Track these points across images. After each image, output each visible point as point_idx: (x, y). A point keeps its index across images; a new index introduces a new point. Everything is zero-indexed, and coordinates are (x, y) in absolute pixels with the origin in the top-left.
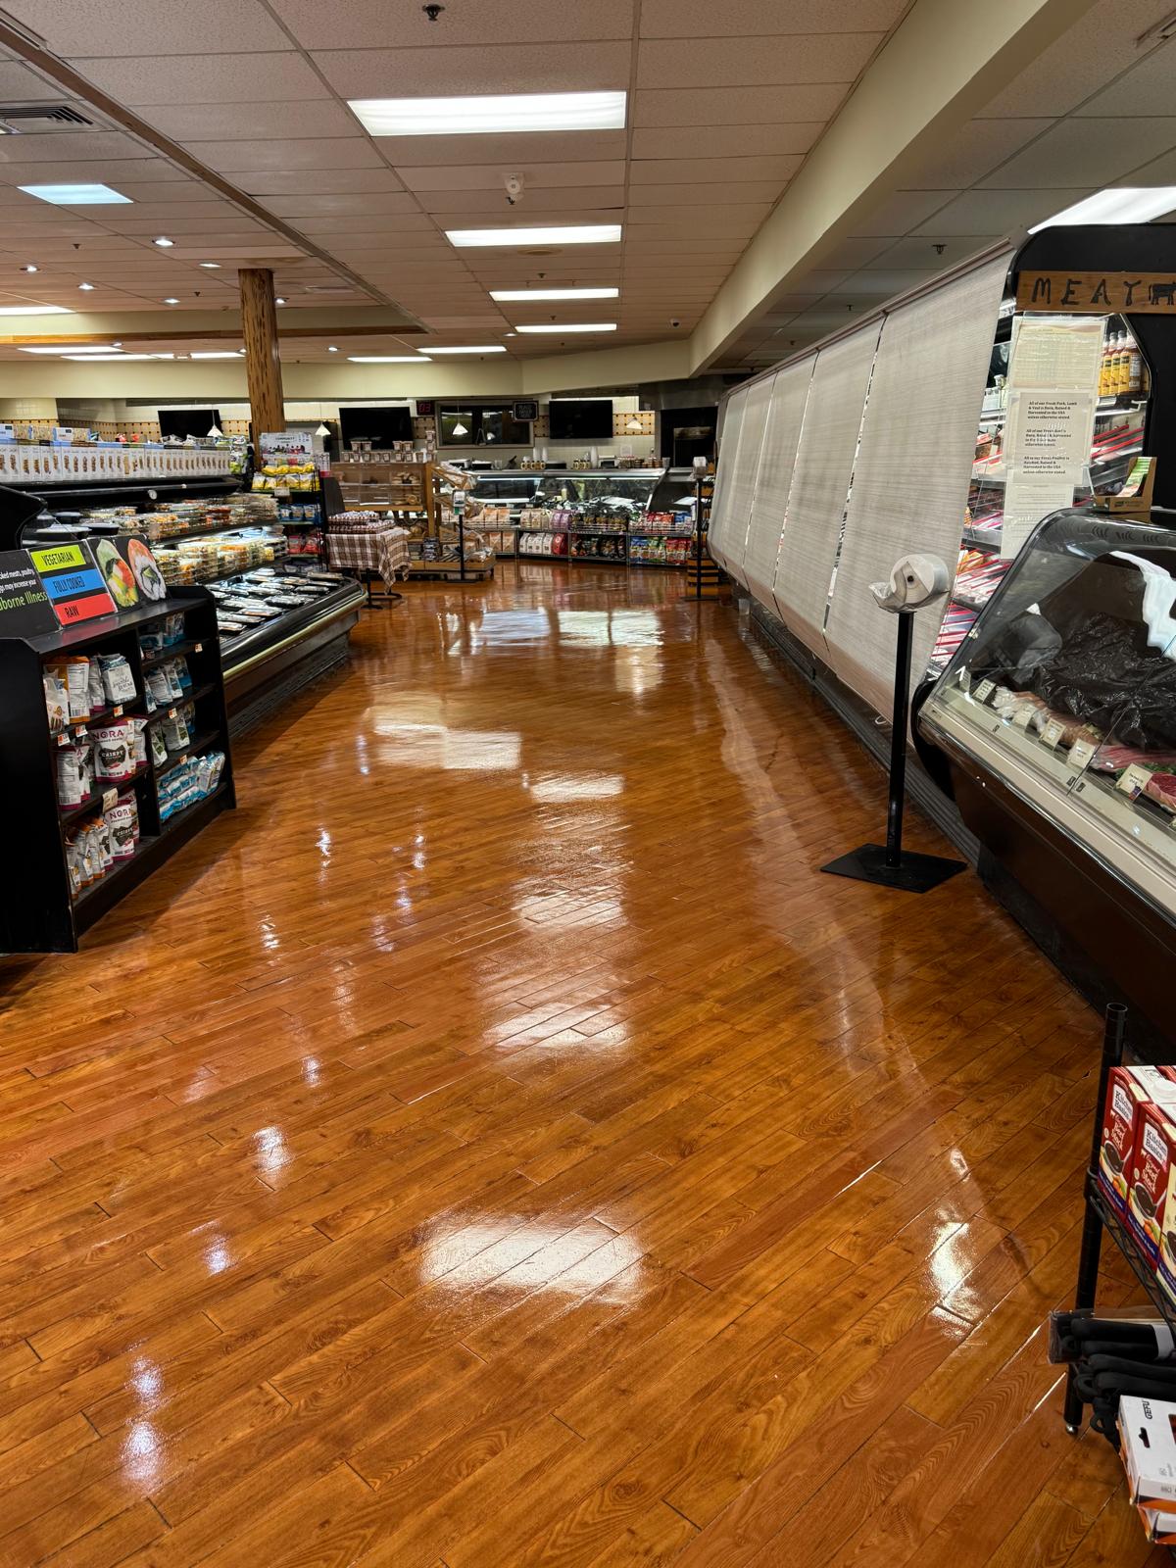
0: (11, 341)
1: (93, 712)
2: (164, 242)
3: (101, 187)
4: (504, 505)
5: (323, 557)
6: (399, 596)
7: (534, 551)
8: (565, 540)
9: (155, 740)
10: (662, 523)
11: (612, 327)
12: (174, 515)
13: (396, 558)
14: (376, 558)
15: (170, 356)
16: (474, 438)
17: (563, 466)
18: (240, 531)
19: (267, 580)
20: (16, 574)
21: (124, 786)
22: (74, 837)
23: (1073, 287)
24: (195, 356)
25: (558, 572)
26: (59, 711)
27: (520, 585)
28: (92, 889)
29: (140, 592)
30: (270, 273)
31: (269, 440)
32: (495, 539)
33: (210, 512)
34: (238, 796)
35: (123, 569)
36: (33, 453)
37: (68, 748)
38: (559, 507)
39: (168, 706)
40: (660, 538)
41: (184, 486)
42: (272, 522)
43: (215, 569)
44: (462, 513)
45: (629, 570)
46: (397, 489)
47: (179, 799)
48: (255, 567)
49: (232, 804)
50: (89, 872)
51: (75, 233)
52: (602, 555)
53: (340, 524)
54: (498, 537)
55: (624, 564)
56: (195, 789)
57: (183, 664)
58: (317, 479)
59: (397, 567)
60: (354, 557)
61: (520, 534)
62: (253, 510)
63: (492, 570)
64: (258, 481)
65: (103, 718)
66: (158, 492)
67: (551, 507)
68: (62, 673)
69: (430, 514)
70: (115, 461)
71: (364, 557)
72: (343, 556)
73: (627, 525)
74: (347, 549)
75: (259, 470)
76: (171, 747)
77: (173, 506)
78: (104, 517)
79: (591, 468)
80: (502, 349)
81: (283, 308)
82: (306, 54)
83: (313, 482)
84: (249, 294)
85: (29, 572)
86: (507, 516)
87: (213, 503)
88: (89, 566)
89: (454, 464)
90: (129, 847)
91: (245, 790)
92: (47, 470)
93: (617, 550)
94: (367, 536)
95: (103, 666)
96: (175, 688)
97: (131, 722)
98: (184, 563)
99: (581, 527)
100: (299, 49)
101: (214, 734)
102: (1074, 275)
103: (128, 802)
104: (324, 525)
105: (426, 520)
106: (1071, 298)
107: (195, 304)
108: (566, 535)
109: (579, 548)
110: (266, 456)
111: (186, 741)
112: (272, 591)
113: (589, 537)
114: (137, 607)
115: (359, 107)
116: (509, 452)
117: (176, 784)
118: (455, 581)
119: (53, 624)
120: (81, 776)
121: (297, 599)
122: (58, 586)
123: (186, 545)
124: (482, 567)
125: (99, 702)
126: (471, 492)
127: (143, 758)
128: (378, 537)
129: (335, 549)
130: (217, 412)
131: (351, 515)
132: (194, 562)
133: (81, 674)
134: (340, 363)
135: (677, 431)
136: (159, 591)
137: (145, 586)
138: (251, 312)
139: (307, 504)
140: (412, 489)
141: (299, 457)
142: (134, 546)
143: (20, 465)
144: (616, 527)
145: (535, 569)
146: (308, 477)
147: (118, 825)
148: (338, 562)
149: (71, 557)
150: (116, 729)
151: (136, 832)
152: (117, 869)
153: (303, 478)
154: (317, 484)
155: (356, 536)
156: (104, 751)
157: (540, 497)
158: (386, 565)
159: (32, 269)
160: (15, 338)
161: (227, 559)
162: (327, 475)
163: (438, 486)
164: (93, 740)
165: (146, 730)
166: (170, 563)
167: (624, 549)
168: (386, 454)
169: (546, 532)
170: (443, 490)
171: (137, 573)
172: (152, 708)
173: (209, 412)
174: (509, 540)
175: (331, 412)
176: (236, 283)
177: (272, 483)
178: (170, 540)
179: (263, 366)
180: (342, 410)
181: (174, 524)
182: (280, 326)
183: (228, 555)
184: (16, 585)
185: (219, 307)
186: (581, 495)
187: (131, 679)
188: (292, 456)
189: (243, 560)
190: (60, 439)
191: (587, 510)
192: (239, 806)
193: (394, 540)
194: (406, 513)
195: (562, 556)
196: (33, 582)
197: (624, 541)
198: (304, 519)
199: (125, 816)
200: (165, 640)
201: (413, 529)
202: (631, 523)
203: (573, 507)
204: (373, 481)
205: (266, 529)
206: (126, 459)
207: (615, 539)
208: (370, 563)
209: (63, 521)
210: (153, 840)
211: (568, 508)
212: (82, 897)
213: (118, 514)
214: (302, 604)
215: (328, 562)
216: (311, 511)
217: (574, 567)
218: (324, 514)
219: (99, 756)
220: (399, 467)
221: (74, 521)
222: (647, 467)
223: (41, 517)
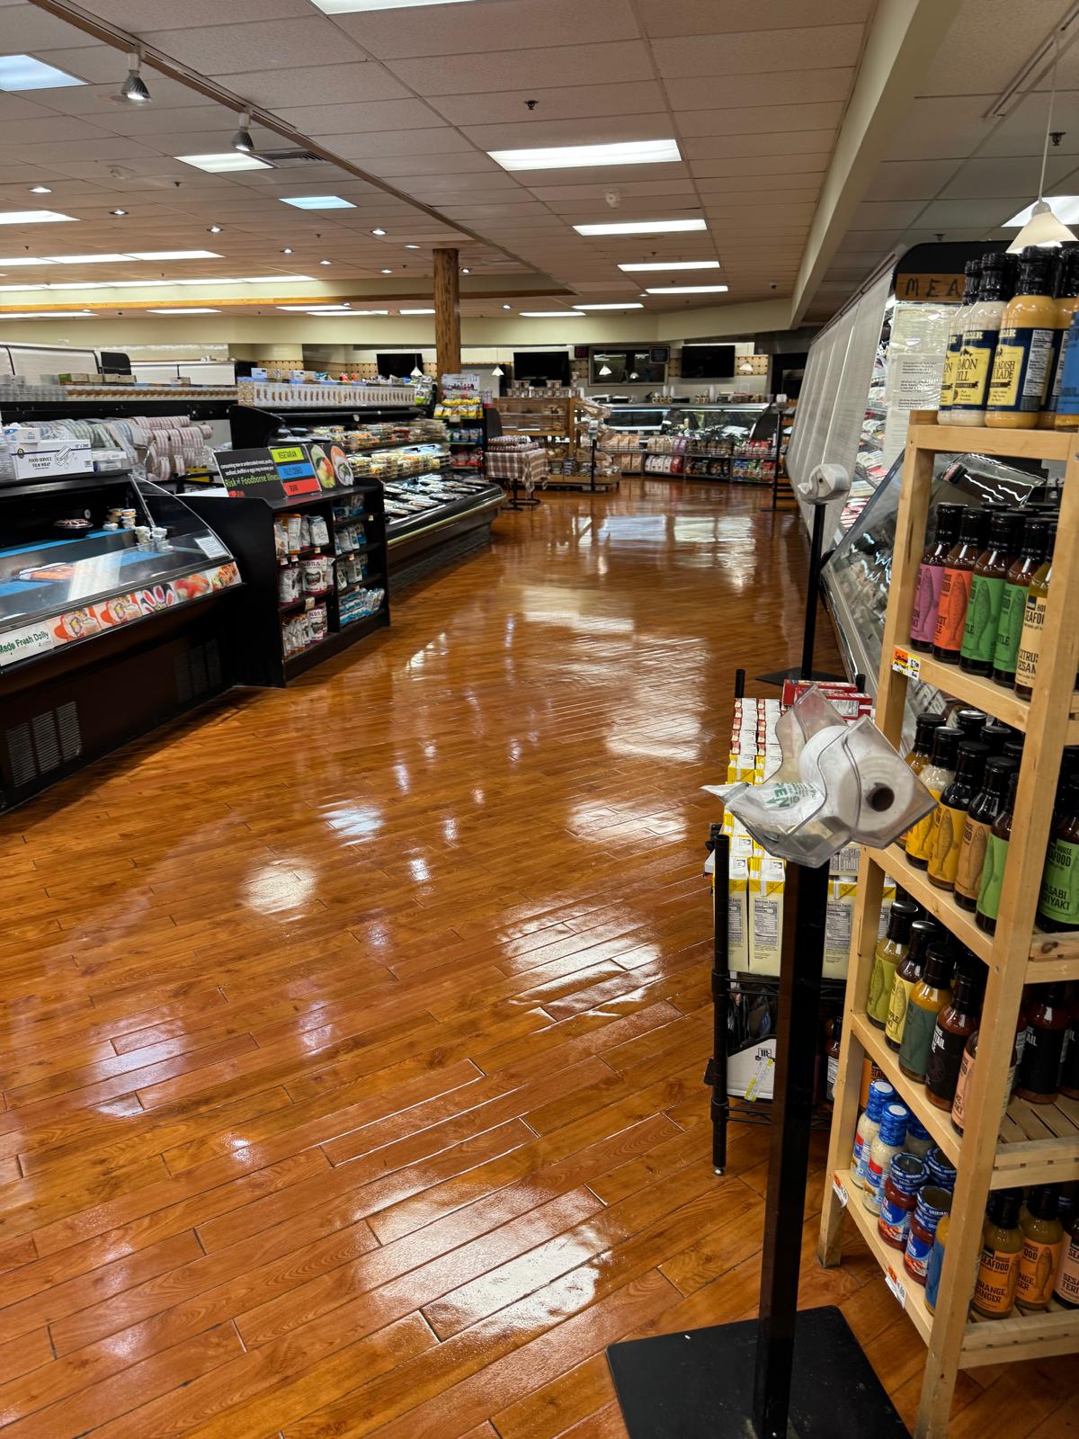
0: (272, 302)
1: (302, 548)
2: (379, 232)
3: (335, 198)
4: (636, 432)
5: (482, 469)
6: (539, 502)
7: (657, 470)
8: (682, 462)
9: (340, 573)
10: (760, 448)
11: (724, 289)
12: (369, 433)
13: (536, 473)
14: (521, 471)
15: (385, 312)
16: (618, 378)
17: (686, 401)
18: (418, 447)
19: (434, 482)
20: (262, 462)
21: (321, 598)
22: (288, 623)
23: (934, 284)
24: (403, 312)
25: (674, 487)
26: (282, 544)
27: (643, 496)
28: (297, 654)
29: (336, 479)
30: (456, 252)
31: (449, 380)
32: (626, 460)
33: (395, 432)
34: (392, 620)
35: (327, 464)
36: (279, 388)
37: (286, 567)
38: (680, 434)
39: (350, 553)
40: (758, 461)
41: (379, 412)
42: (442, 441)
43: (396, 473)
44: (595, 438)
45: (731, 486)
46: (547, 418)
47: (354, 613)
48: (426, 472)
49: (388, 623)
50: (296, 644)
51: (317, 227)
52: (710, 474)
53: (496, 445)
54: (629, 459)
55: (727, 481)
56: (364, 609)
57: (361, 528)
58: (481, 409)
59: (537, 479)
60: (505, 469)
61: (646, 456)
62: (426, 431)
63: (618, 484)
64: (438, 411)
65: (308, 554)
66: (361, 417)
67: (674, 434)
68: (285, 523)
69: (572, 440)
70: (332, 394)
71: (512, 470)
72: (496, 469)
73: (732, 449)
74: (500, 464)
75: (440, 402)
76: (350, 581)
77: (369, 426)
78: (322, 432)
79: (709, 402)
80: (639, 306)
81: (467, 276)
82: (456, 128)
83: (478, 412)
84: (440, 268)
85: (269, 461)
86: (637, 441)
87: (400, 425)
88: (306, 461)
89: (595, 400)
90: (320, 636)
91: (396, 616)
92: (286, 399)
93: (722, 470)
94: (515, 454)
95: (310, 522)
96: (355, 542)
97: (325, 558)
98: (374, 467)
99: (695, 451)
100: (451, 126)
101: (378, 576)
102: (933, 276)
103: (321, 608)
104: (484, 445)
105: (567, 444)
106: (933, 292)
107: (402, 273)
108: (683, 457)
109: (692, 468)
110: (445, 392)
111: (360, 578)
112: (435, 490)
113: (701, 459)
114: (334, 489)
115: (494, 155)
116: (644, 389)
117: (352, 604)
118: (587, 492)
119: (283, 494)
120: (293, 587)
121: (453, 496)
122: (286, 471)
123: (377, 455)
124: (607, 481)
125: (306, 544)
126: (607, 421)
127: (332, 583)
128: (523, 454)
129: (491, 464)
130: (420, 355)
131: (506, 438)
132: (381, 466)
133: (296, 524)
134: (513, 317)
135: (786, 372)
136: (349, 480)
137: (341, 476)
138: (440, 281)
139: (472, 428)
140: (558, 418)
141: (469, 393)
142: (334, 450)
143: (269, 396)
144: (723, 452)
145: (656, 485)
146: (474, 408)
147: (314, 621)
148: (493, 473)
149: (295, 455)
150: (316, 561)
151: (326, 629)
152: (312, 647)
153: (471, 409)
154: (481, 414)
155: (507, 454)
156: (308, 574)
157: (666, 426)
158: (528, 476)
159: (288, 251)
160: (275, 299)
161: (405, 465)
162: (491, 407)
163: (580, 415)
164: (302, 567)
165: (334, 565)
166: (364, 467)
167: (729, 469)
168: (540, 390)
169: (667, 455)
170: (583, 419)
171: (336, 467)
172: (339, 552)
173: (412, 356)
174: (637, 461)
175: (507, 357)
176: (431, 258)
177: (448, 412)
178: (367, 450)
179: (447, 323)
180: (516, 355)
181: (369, 440)
182: (462, 289)
183: (406, 463)
184: (262, 469)
185: (421, 275)
186: (700, 424)
187: (326, 532)
188: (464, 392)
189: (416, 467)
190: (296, 379)
191: (702, 436)
192: (392, 625)
193: (536, 458)
194: (554, 438)
195: (680, 474)
196: (271, 468)
197: (729, 463)
198: (470, 440)
199: (319, 615)
200: (350, 512)
201: (557, 450)
202: (736, 448)
203: (692, 434)
204: (529, 411)
205: (438, 446)
206: (339, 393)
207: (722, 461)
208: (516, 475)
209: (295, 434)
210: (335, 634)
211: (687, 435)
212: (290, 658)
213: (331, 431)
214: (454, 499)
215: (485, 473)
216: (475, 434)
217: (687, 483)
218: (485, 436)
219: (303, 578)
220: (549, 401)
221: (302, 434)
222: (754, 402)
223: (281, 431)
